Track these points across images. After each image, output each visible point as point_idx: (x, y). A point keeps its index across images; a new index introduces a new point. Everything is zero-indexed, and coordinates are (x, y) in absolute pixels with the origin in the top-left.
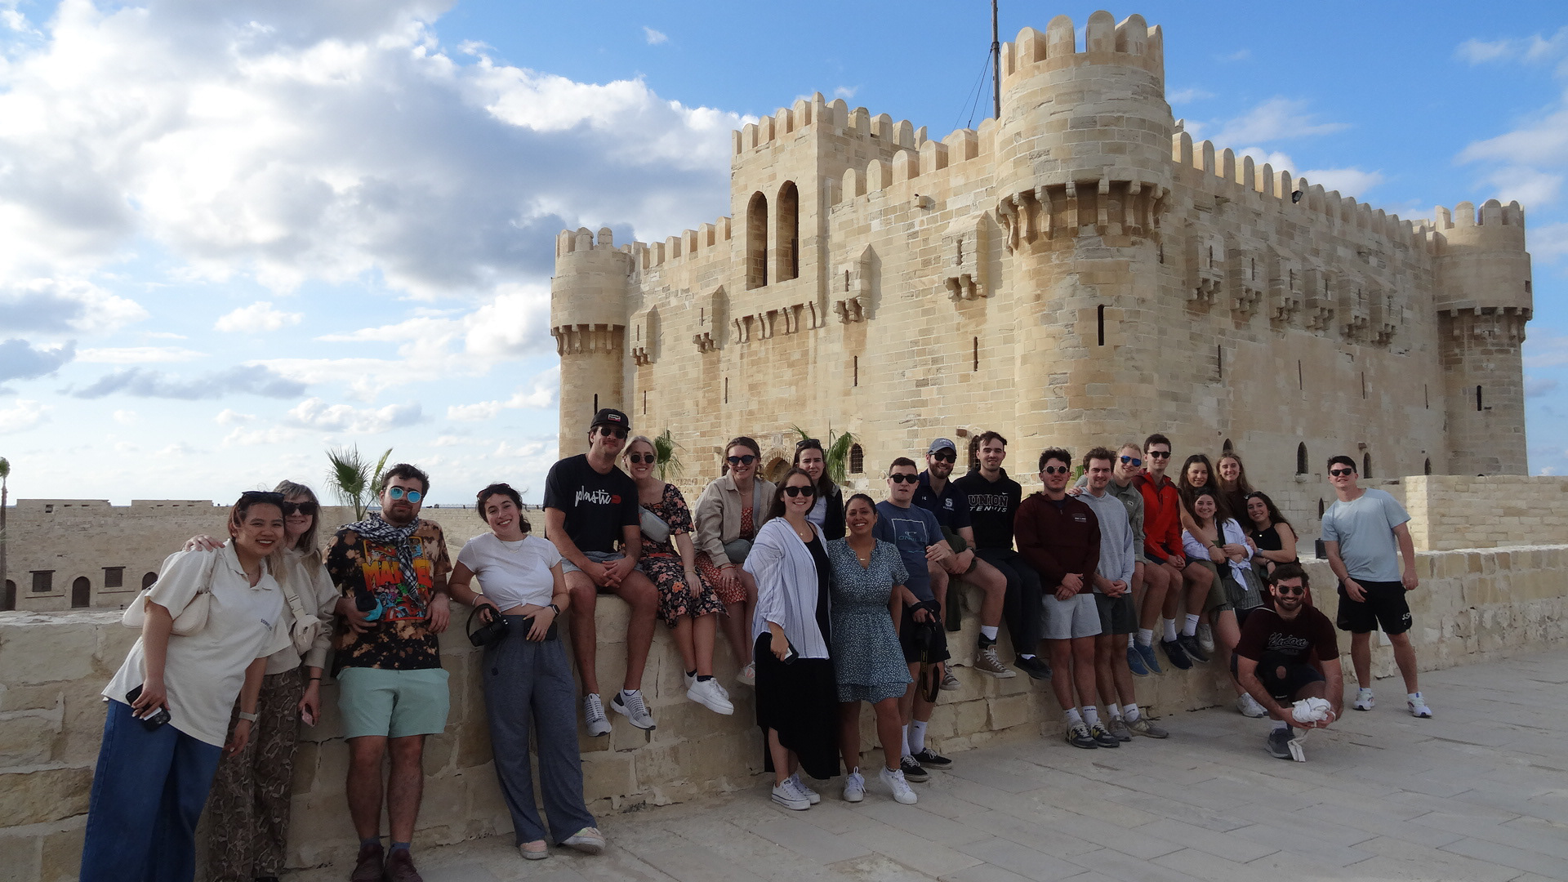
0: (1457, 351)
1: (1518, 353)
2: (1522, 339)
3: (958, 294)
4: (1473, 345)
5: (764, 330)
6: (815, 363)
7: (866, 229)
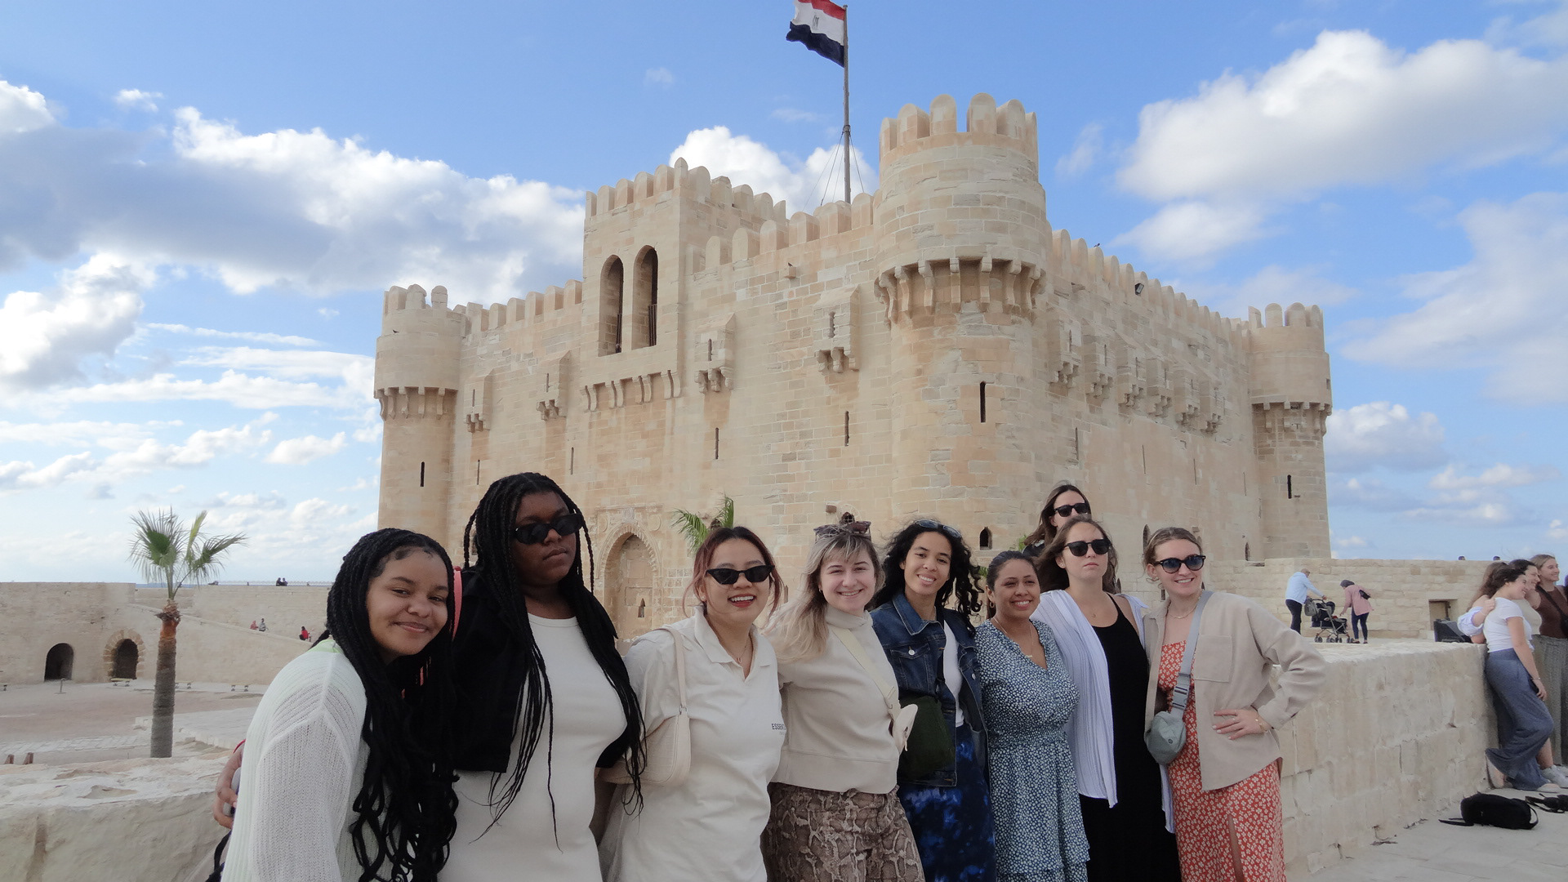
0: (1269, 442)
1: (1321, 444)
2: (1323, 433)
3: (829, 367)
4: (1283, 437)
5: (616, 399)
6: (672, 433)
7: (731, 298)
